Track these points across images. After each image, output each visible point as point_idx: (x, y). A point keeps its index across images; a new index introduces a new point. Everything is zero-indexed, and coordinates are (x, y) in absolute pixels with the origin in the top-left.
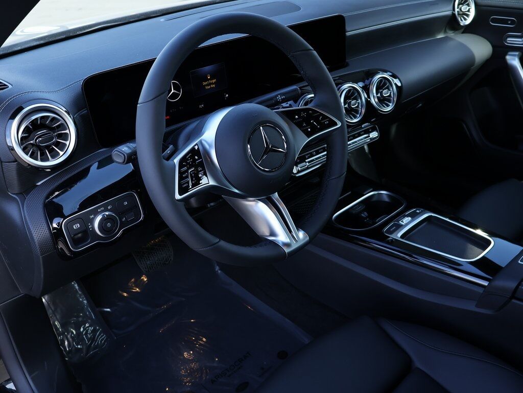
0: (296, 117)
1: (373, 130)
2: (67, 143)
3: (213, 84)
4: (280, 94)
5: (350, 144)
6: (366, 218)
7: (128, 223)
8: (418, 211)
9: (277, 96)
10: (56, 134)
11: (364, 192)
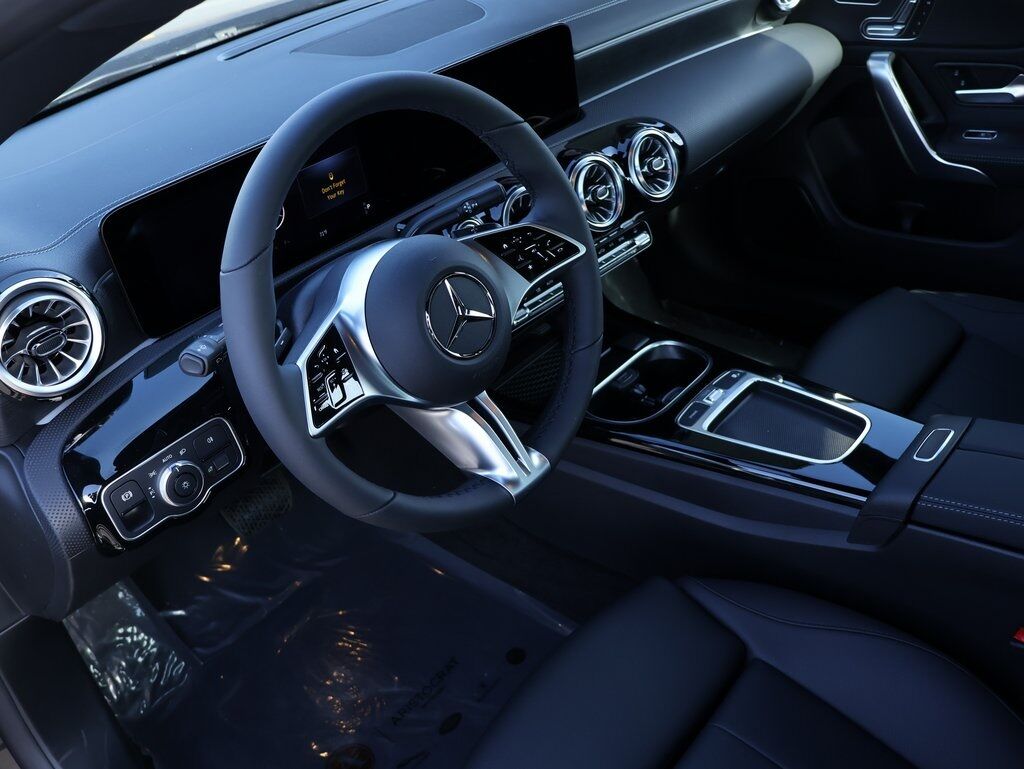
0: (505, 246)
1: (640, 229)
2: (87, 342)
3: (339, 189)
4: (468, 200)
5: (601, 264)
6: (643, 396)
7: (218, 474)
8: (734, 376)
9: (463, 203)
10: (64, 329)
11: (635, 346)
